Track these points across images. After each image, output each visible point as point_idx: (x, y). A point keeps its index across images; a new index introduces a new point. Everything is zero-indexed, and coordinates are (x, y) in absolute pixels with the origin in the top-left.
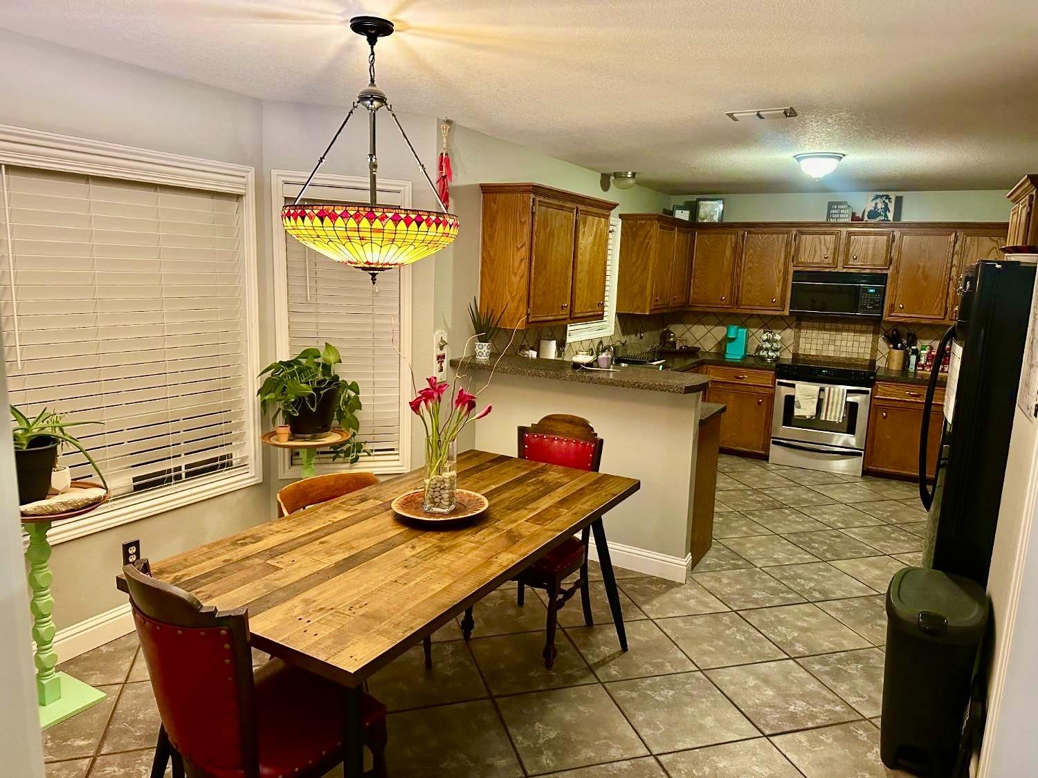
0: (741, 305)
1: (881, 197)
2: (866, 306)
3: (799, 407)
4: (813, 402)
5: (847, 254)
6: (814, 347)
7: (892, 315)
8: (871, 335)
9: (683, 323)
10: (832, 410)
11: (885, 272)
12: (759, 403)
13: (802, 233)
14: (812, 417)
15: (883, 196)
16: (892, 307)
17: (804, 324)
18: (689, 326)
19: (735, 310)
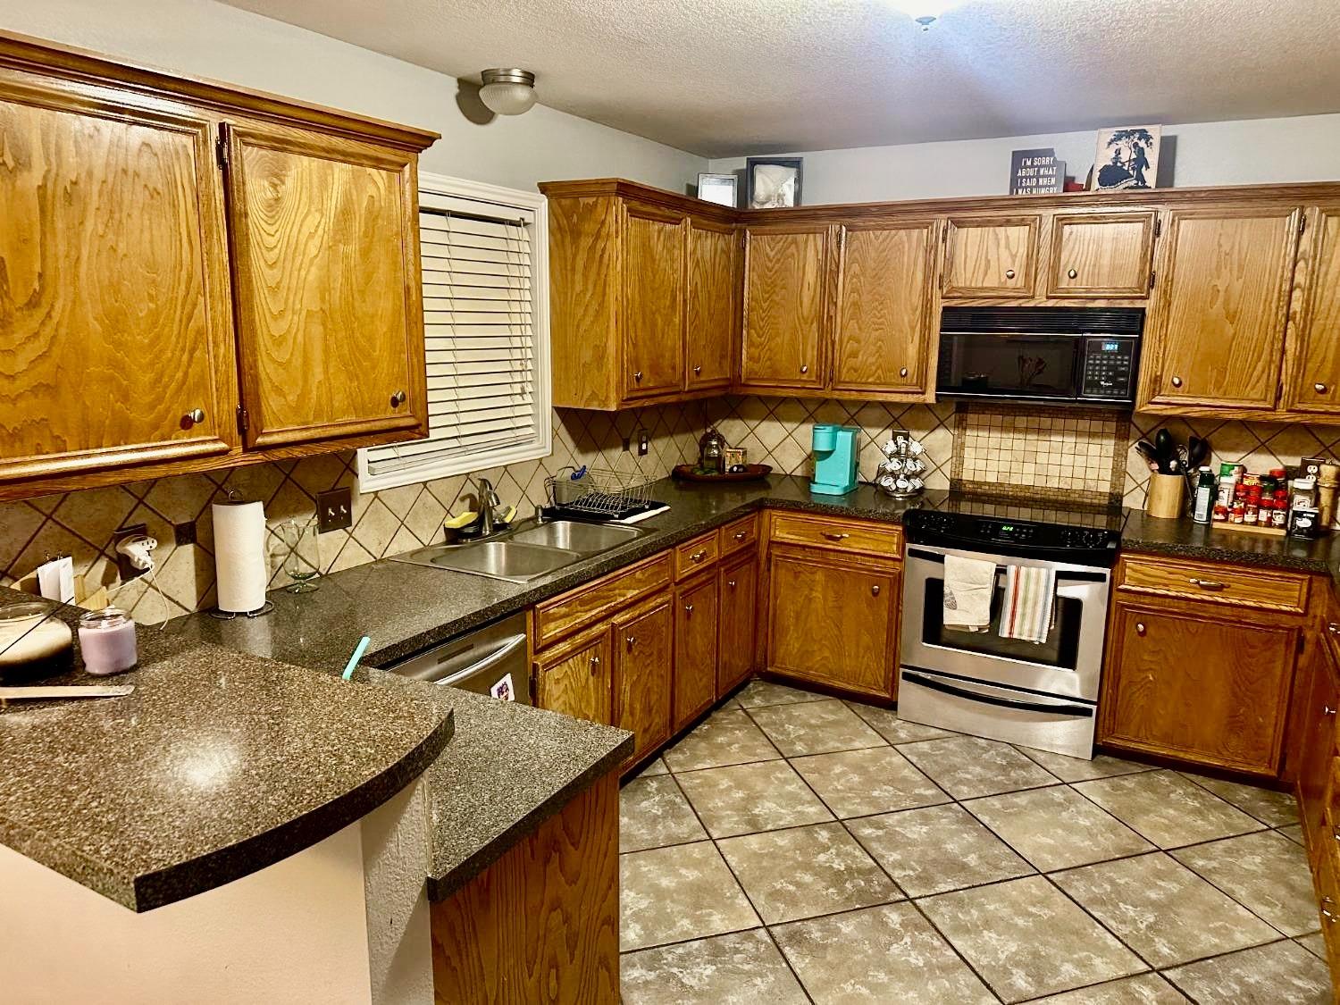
0: (840, 382)
1: (1129, 134)
2: (1099, 381)
3: (954, 607)
4: (983, 597)
5: (1054, 268)
6: (993, 466)
7: (1157, 399)
8: (1113, 442)
9: (741, 418)
10: (1023, 615)
11: (1138, 304)
12: (875, 594)
13: (959, 224)
14: (980, 628)
15: (1134, 132)
16: (1156, 381)
17: (972, 418)
18: (753, 423)
19: (828, 394)
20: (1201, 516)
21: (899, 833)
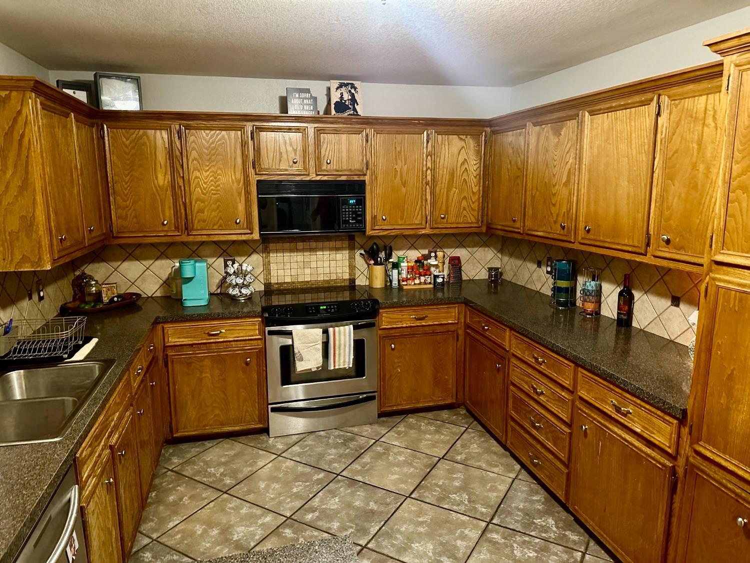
0: (193, 229)
1: (346, 85)
2: (349, 220)
3: (301, 359)
4: (317, 350)
5: (318, 158)
6: (288, 272)
7: (376, 228)
8: (348, 252)
10: (339, 354)
11: (362, 178)
12: (247, 364)
13: (261, 129)
14: (318, 368)
15: (348, 84)
16: (374, 218)
17: (272, 246)
18: (115, 264)
19: (185, 238)
20: (396, 284)
21: (326, 509)
